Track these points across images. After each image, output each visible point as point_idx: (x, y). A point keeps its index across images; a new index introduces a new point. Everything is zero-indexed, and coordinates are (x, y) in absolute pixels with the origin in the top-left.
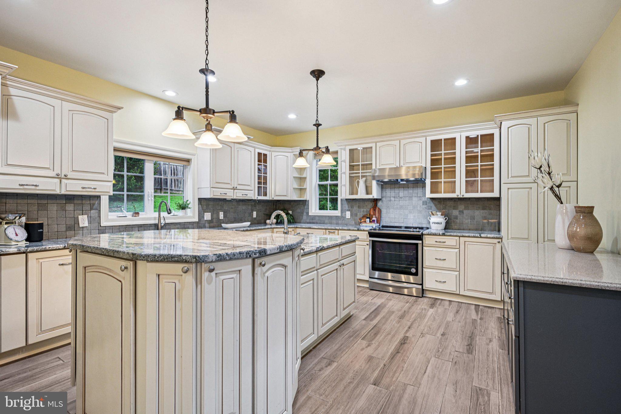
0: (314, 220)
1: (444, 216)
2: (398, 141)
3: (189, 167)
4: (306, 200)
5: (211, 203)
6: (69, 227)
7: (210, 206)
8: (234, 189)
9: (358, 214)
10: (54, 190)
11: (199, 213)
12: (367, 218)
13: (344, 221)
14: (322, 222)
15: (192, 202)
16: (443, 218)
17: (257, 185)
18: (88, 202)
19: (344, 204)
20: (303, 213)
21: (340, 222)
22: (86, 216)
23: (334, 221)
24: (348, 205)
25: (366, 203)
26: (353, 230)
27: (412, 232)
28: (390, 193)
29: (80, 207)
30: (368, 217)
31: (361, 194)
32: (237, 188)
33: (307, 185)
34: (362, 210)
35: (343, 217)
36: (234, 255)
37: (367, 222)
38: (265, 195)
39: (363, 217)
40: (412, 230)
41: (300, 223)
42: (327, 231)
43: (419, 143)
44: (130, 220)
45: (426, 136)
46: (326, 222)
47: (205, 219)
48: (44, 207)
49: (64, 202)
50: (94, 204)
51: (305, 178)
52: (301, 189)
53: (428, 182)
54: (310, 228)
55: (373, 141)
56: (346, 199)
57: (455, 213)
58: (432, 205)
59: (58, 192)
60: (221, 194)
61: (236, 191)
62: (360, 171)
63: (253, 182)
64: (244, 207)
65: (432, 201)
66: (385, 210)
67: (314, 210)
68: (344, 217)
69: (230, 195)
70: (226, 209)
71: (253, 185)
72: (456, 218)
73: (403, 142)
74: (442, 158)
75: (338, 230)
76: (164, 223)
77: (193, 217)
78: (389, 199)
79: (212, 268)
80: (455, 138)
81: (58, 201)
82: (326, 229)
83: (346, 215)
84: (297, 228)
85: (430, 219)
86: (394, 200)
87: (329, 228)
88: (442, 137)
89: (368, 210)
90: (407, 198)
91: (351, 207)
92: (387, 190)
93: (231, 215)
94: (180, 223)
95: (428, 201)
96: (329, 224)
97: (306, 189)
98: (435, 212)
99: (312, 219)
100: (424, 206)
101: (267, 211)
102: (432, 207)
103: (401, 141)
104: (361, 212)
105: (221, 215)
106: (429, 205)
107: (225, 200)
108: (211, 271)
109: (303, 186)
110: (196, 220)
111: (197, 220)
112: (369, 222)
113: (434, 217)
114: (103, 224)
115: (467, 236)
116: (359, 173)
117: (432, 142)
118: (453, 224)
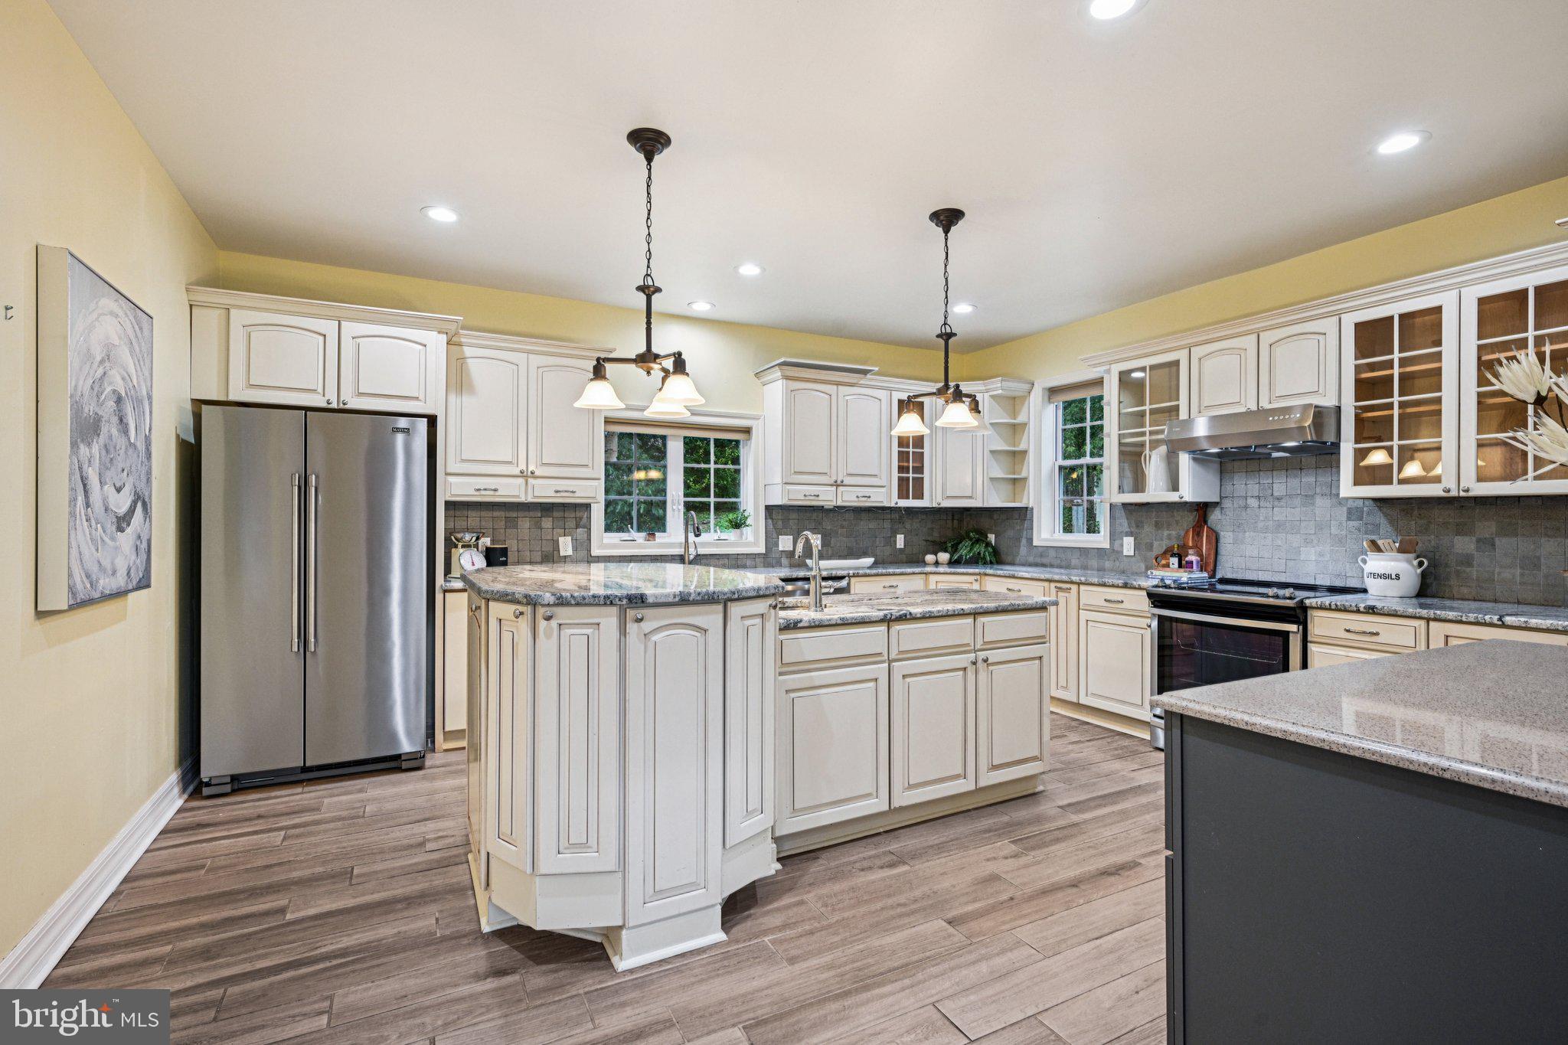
0: (1045, 559)
1: (1411, 556)
2: (1254, 337)
3: (749, 442)
4: (1027, 508)
5: (794, 515)
6: (546, 556)
7: (791, 521)
8: (837, 484)
9: (1156, 544)
10: (518, 496)
11: (766, 536)
12: (1173, 555)
13: (1117, 563)
14: (1063, 563)
15: (752, 513)
16: (1409, 562)
17: (895, 475)
18: (573, 515)
19: (1119, 518)
20: (1019, 540)
21: (1108, 564)
22: (570, 538)
23: (1094, 563)
24: (1127, 519)
25: (1178, 515)
26: (1113, 586)
27: (1271, 600)
28: (1245, 486)
29: (561, 523)
30: (1175, 554)
31: (1156, 491)
32: (844, 483)
33: (1029, 470)
34: (1166, 533)
35: (1114, 552)
36: (584, 598)
37: (1171, 566)
38: (919, 495)
39: (1165, 553)
40: (1271, 591)
41: (1012, 564)
42: (1053, 585)
43: (1317, 336)
44: (640, 546)
45: (1338, 314)
46: (1072, 564)
47: (781, 549)
48: (511, 523)
49: (539, 515)
50: (581, 518)
51: (1025, 452)
52: (1015, 480)
53: (1347, 449)
54: (1013, 577)
55: (1182, 343)
56: (1123, 504)
57: (1463, 545)
58: (1380, 519)
59: (522, 499)
60: (805, 495)
61: (841, 489)
62: (1147, 429)
63: (884, 467)
64: (872, 525)
65: (1380, 508)
66: (1231, 534)
67: (1047, 530)
68: (1118, 552)
69: (828, 498)
70: (829, 528)
71: (884, 475)
72: (1467, 560)
73: (1267, 338)
74: (1392, 376)
75: (1079, 584)
76: (694, 553)
77: (755, 544)
78: (1242, 503)
79: (549, 614)
80: (1438, 310)
81: (532, 514)
82: (1050, 581)
83: (1122, 545)
84: (986, 575)
85: (1364, 562)
86: (1257, 505)
87: (1056, 577)
88: (1395, 310)
89: (1182, 533)
90: (1297, 501)
91: (1137, 526)
92: (1236, 477)
93: (839, 542)
94: (727, 556)
95: (1365, 509)
96: (1081, 568)
97: (1025, 479)
98: (1390, 541)
99: (1041, 556)
100: (1351, 523)
101: (936, 534)
102: (1378, 526)
103: (1261, 334)
104: (1162, 540)
105: (816, 541)
106: (1371, 519)
107: (821, 509)
108: (548, 618)
109: (1020, 473)
110: (761, 549)
111: (764, 551)
112: (1176, 565)
113: (1379, 557)
114: (595, 552)
115: (1450, 617)
116: (1143, 434)
117: (1360, 327)
118: (1453, 582)
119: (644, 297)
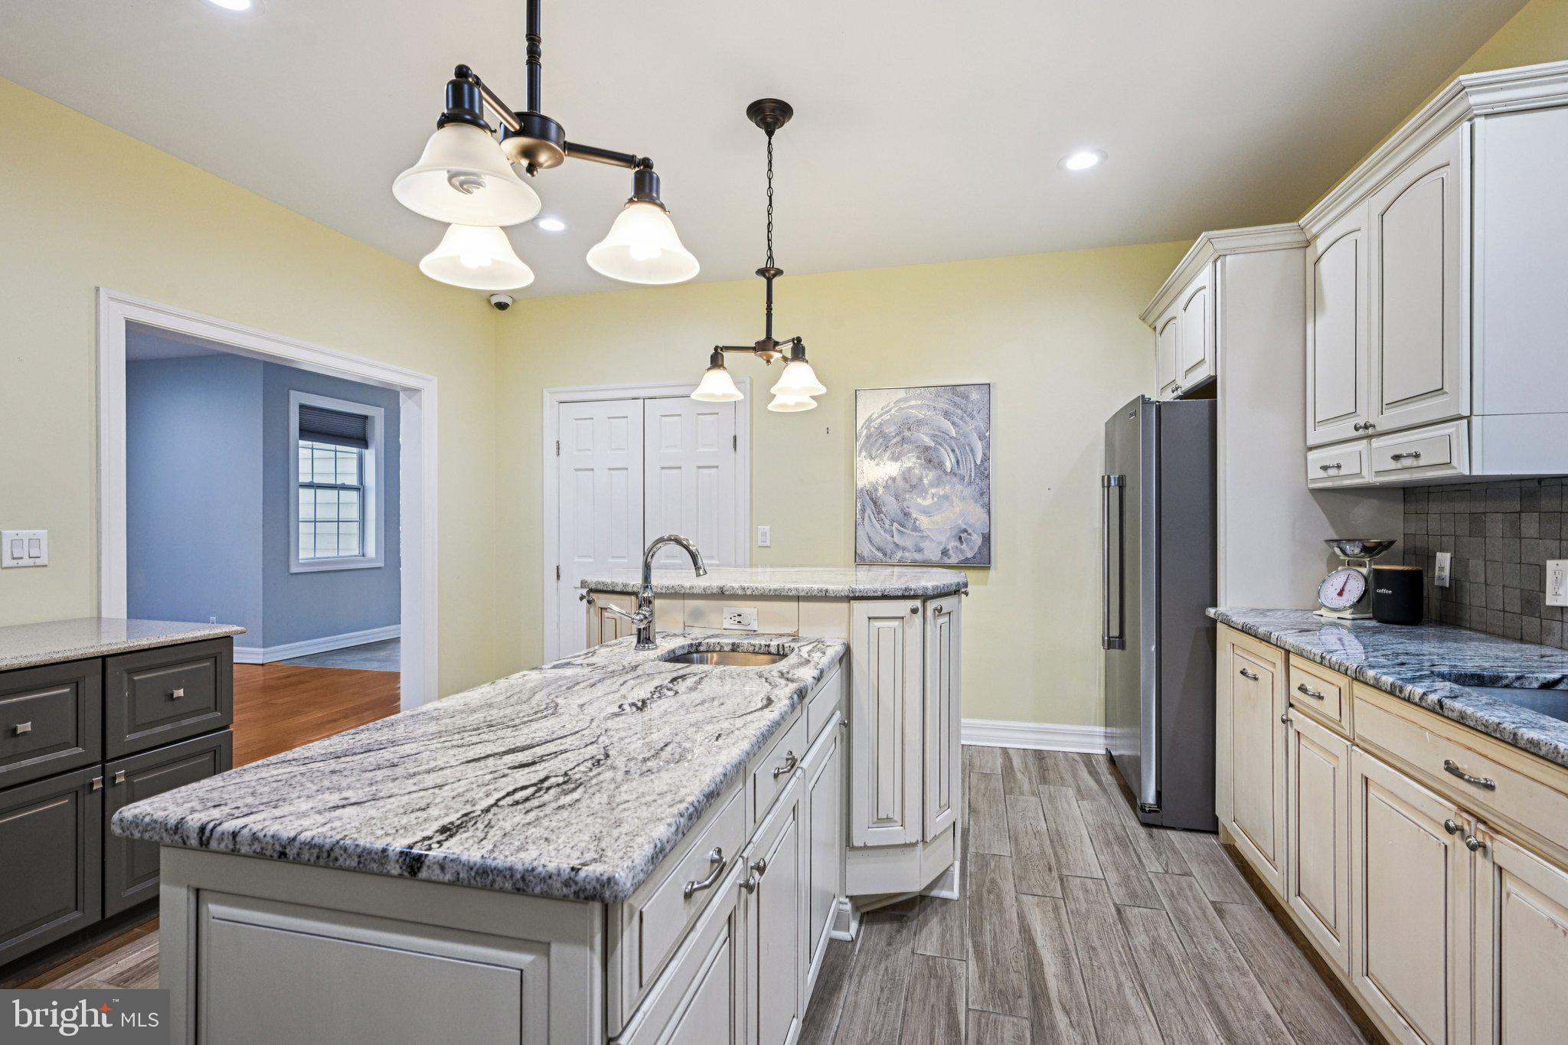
10: (1360, 474)
59: (1364, 479)
119: (765, 281)
